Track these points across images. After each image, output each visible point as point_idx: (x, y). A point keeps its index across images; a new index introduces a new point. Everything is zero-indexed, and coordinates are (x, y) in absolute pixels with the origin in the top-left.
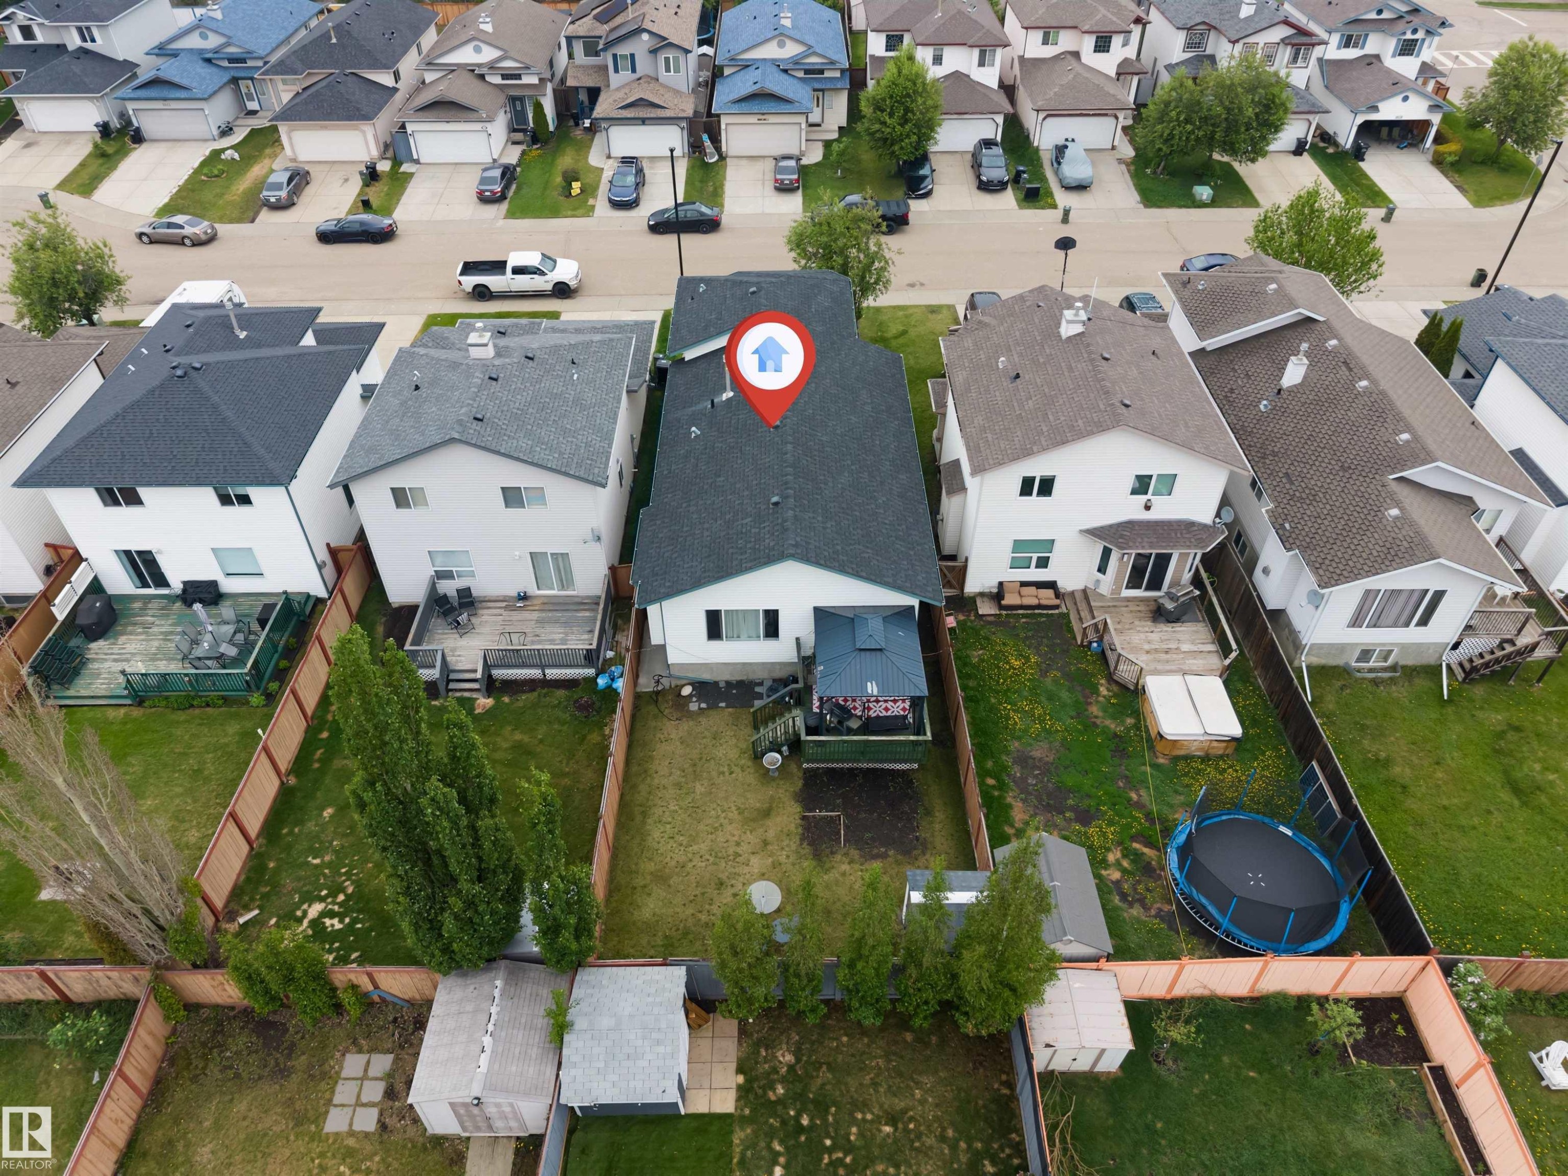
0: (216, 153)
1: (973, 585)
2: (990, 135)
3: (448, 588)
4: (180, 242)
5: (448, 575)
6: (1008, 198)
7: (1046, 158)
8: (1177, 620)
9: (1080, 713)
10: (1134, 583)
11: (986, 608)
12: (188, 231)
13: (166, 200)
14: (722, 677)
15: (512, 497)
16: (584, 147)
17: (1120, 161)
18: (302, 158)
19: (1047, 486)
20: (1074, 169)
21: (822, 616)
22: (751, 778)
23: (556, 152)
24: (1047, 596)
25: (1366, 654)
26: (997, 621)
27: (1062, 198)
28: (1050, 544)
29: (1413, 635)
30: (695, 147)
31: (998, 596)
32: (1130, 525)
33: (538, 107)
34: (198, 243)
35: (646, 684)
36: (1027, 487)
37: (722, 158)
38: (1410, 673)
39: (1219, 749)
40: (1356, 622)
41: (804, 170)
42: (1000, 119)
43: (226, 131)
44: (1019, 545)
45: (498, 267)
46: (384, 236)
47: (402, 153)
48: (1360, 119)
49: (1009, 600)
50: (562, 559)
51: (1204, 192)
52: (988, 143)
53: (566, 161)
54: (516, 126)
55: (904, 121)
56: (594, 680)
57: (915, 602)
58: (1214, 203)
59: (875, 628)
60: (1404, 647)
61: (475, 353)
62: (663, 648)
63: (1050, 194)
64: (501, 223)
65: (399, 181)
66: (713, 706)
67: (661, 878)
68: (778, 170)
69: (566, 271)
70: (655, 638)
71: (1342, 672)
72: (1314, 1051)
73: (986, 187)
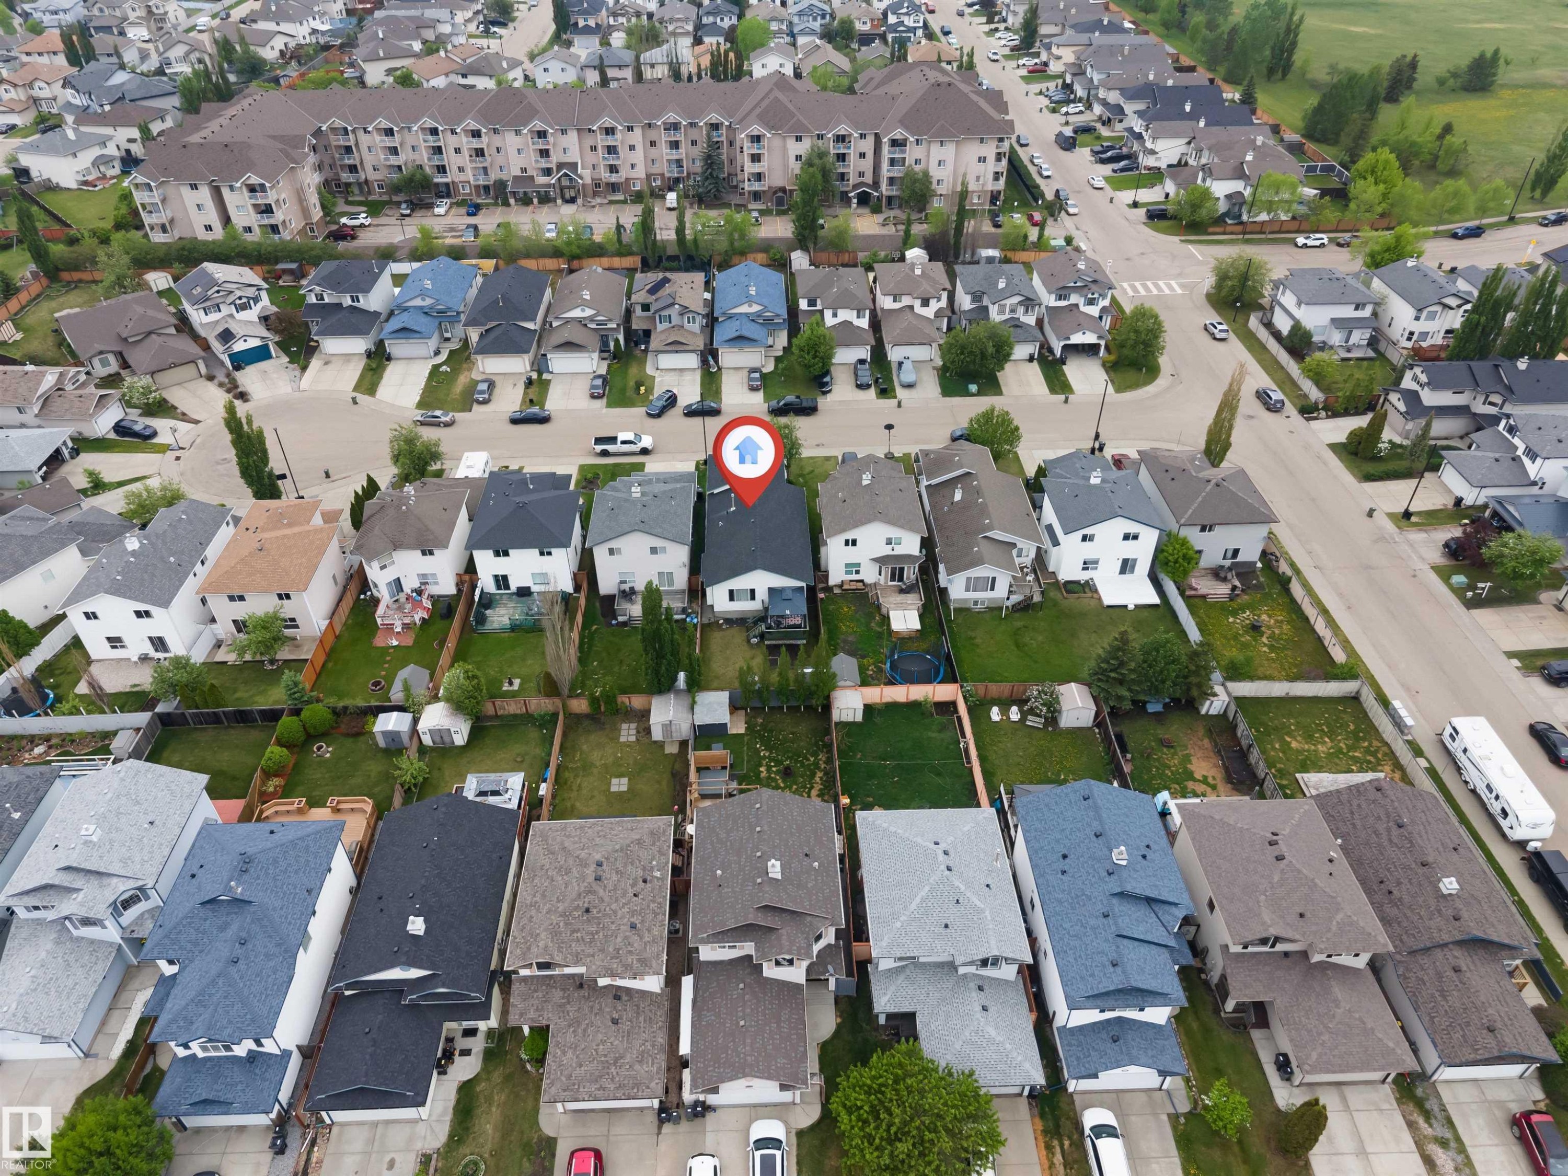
0: (436, 368)
1: (832, 582)
2: (864, 357)
3: (626, 587)
4: (438, 425)
5: (625, 582)
6: (872, 392)
7: (894, 367)
8: (908, 592)
9: (868, 625)
10: (893, 579)
11: (837, 591)
12: (443, 419)
13: (418, 398)
14: (734, 617)
15: (654, 550)
16: (643, 362)
17: (934, 368)
18: (488, 371)
19: (854, 543)
20: (907, 375)
21: (771, 590)
22: (745, 647)
23: (626, 365)
24: (860, 585)
25: (976, 603)
26: (841, 595)
27: (900, 393)
28: (859, 565)
29: (989, 594)
30: (704, 362)
31: (841, 586)
32: (887, 556)
33: (617, 341)
34: (447, 425)
35: (705, 621)
36: (847, 543)
37: (720, 369)
38: (991, 609)
39: (914, 635)
40: (967, 590)
41: (764, 377)
42: (869, 348)
43: (437, 353)
44: (847, 565)
45: (613, 440)
46: (544, 420)
47: (543, 368)
48: (1062, 344)
49: (845, 587)
50: (670, 574)
51: (973, 388)
52: (862, 362)
53: (633, 371)
54: (604, 349)
55: (815, 357)
56: (685, 620)
57: (804, 584)
58: (979, 393)
59: (789, 595)
60: (989, 599)
61: (634, 495)
62: (712, 606)
63: (894, 390)
64: (605, 410)
65: (544, 385)
66: (731, 626)
67: (717, 677)
68: (750, 379)
69: (647, 441)
70: (709, 602)
71: (968, 610)
72: (923, 714)
73: (860, 387)
